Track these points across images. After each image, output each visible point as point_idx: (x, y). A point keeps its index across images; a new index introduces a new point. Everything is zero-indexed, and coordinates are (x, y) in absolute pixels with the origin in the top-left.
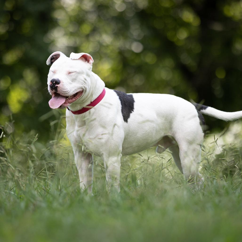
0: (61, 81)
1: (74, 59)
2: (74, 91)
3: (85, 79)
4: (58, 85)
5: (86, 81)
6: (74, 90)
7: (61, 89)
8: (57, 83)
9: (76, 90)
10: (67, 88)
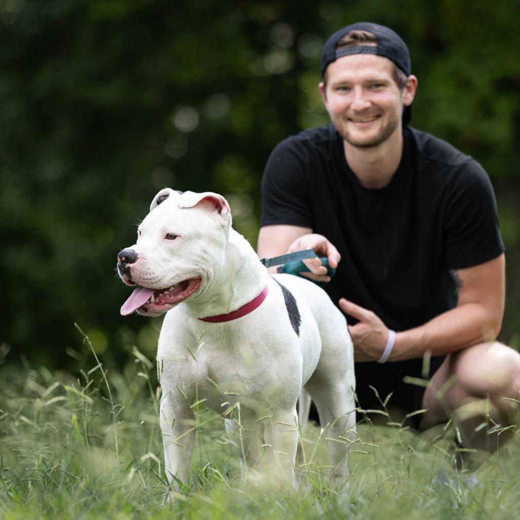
0: (139, 256)
1: (184, 208)
2: (173, 278)
3: (205, 252)
4: (131, 265)
5: (205, 256)
6: (172, 275)
7: (137, 274)
8: (129, 261)
9: (178, 275)
10: (154, 272)
